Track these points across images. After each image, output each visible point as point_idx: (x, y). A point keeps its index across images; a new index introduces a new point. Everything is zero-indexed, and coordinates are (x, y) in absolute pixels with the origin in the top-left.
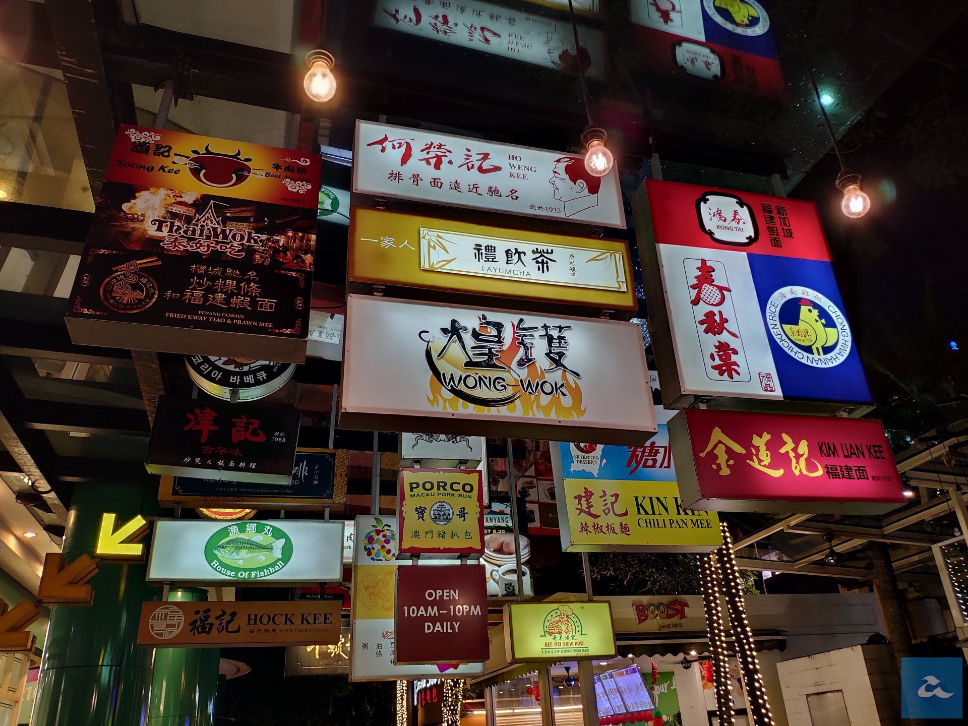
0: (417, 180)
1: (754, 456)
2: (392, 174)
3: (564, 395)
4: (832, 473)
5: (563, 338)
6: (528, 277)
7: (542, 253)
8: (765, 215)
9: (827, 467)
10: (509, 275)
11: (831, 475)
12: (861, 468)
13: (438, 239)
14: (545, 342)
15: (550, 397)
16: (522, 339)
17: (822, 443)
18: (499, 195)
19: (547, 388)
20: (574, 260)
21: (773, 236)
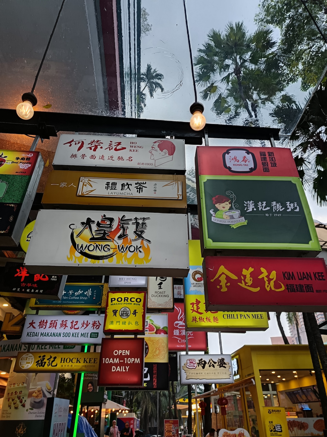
0: (84, 156)
1: (242, 281)
2: (72, 155)
3: (140, 252)
4: (290, 289)
5: (145, 223)
6: (131, 195)
7: (140, 184)
8: (261, 157)
9: (287, 285)
10: (122, 195)
11: (289, 290)
12: (309, 286)
13: (89, 181)
14: (135, 226)
15: (132, 253)
16: (123, 226)
17: (285, 272)
18: (123, 159)
19: (132, 249)
20: (157, 186)
21: (265, 167)
